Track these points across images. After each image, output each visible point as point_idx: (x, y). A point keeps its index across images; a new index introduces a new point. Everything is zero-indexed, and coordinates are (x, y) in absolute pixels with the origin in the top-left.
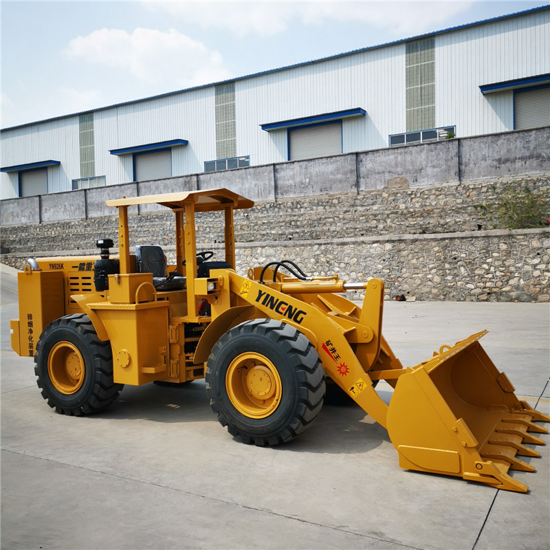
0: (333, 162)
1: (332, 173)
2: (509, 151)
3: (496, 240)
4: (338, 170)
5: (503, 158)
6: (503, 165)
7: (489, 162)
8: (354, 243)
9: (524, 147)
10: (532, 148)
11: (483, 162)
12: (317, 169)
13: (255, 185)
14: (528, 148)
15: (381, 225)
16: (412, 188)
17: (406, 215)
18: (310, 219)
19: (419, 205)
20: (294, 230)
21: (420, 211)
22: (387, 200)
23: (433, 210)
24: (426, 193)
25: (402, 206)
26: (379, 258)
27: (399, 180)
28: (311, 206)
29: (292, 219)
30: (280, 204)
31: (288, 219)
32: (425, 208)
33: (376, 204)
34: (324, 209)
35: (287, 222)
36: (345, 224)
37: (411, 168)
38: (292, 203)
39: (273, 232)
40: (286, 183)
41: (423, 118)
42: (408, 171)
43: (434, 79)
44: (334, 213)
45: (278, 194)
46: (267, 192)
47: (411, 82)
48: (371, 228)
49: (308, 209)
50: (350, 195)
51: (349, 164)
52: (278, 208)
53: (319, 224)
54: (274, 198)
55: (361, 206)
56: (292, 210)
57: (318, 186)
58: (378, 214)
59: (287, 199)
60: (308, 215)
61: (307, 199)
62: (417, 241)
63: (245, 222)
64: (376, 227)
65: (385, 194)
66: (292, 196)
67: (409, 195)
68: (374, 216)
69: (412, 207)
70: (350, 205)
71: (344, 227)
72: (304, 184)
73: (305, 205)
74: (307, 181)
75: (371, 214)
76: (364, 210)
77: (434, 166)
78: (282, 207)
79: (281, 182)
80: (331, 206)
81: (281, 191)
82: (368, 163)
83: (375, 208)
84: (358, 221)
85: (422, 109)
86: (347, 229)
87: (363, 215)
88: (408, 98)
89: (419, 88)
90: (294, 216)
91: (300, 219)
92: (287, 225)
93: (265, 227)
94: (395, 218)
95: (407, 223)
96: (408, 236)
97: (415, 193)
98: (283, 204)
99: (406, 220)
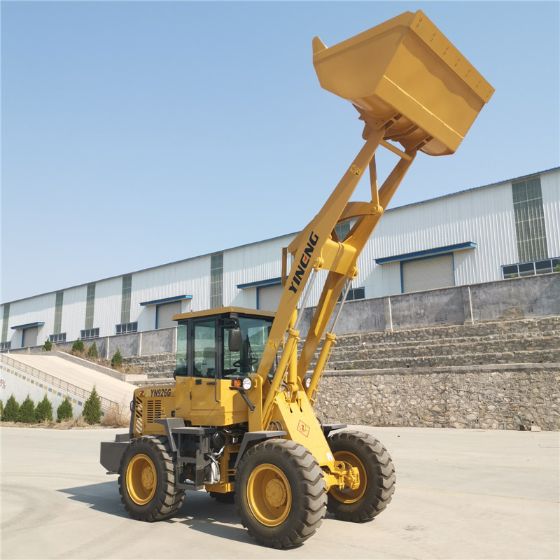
0: (447, 294)
1: (447, 304)
4: (452, 301)
8: (472, 371)
12: (431, 301)
13: (372, 316)
15: (498, 354)
16: (529, 318)
17: (523, 344)
18: (427, 348)
19: (537, 335)
20: (411, 358)
21: (538, 341)
22: (502, 329)
23: (551, 339)
24: (543, 322)
25: (519, 335)
26: (499, 387)
27: (514, 310)
28: (427, 335)
29: (409, 347)
30: (396, 333)
31: (406, 347)
32: (544, 338)
33: (492, 333)
34: (440, 338)
35: (404, 351)
36: (463, 353)
37: (526, 298)
38: (408, 332)
39: (391, 360)
40: (402, 313)
41: (534, 249)
42: (523, 302)
43: (543, 213)
44: (450, 342)
45: (394, 324)
46: (384, 322)
47: (520, 217)
48: (489, 356)
49: (425, 338)
50: (465, 325)
51: (463, 296)
52: (395, 336)
53: (435, 352)
54: (391, 327)
55: (477, 335)
56: (409, 339)
57: (433, 316)
58: (496, 343)
59: (404, 328)
60: (425, 344)
61: (424, 329)
62: (537, 370)
63: (363, 351)
64: (494, 356)
65: (500, 324)
66: (408, 326)
67: (526, 325)
68: (491, 344)
69: (531, 337)
70: (466, 335)
71: (462, 356)
72: (420, 314)
73: (421, 334)
74: (422, 311)
75: (488, 343)
76: (481, 340)
77: (549, 298)
78: (399, 336)
79: (397, 313)
80: (447, 335)
81: (398, 321)
82: (482, 295)
83: (491, 337)
84: (474, 350)
85: (534, 241)
86: (465, 357)
87: (480, 344)
88: (517, 232)
89: (528, 222)
90: (411, 344)
91: (417, 347)
92: (405, 353)
93: (383, 355)
94: (513, 347)
95: (526, 352)
96: (527, 365)
97: (532, 323)
98: (399, 333)
99: (525, 349)
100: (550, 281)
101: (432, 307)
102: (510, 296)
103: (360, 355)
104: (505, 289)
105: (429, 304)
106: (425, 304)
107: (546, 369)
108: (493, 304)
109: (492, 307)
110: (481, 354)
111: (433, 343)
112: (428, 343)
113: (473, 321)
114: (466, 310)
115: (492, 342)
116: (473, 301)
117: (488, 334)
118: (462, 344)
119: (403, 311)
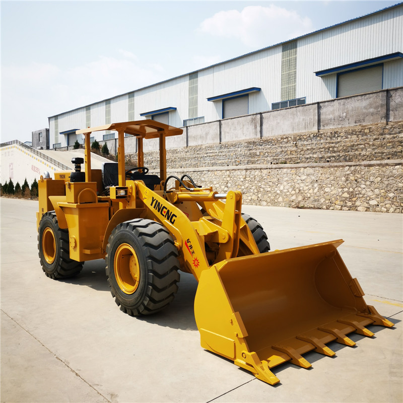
0: (367, 99)
1: (365, 108)
4: (370, 105)
8: (379, 165)
12: (352, 105)
13: (303, 119)
20: (331, 155)
28: (346, 135)
30: (321, 134)
31: (328, 145)
34: (357, 137)
36: (374, 149)
38: (331, 133)
39: (315, 156)
40: (327, 116)
44: (365, 140)
46: (312, 125)
48: (397, 152)
49: (344, 138)
50: (379, 125)
52: (320, 137)
53: (352, 149)
55: (389, 134)
56: (331, 138)
57: (353, 119)
60: (344, 142)
61: (344, 130)
63: (294, 149)
64: (401, 152)
66: (332, 127)
68: (399, 142)
70: (379, 134)
71: (373, 152)
72: (342, 117)
73: (342, 134)
74: (345, 114)
76: (391, 138)
78: (323, 136)
79: (324, 117)
80: (363, 135)
81: (324, 123)
82: (398, 99)
83: (401, 135)
84: (385, 147)
86: (376, 153)
87: (390, 142)
90: (332, 143)
91: (338, 145)
92: (326, 150)
93: (309, 152)
101: (352, 111)
103: (291, 152)
106: (347, 108)
111: (350, 142)
112: (347, 142)
114: (381, 112)
115: (401, 140)
117: (398, 133)
118: (374, 142)
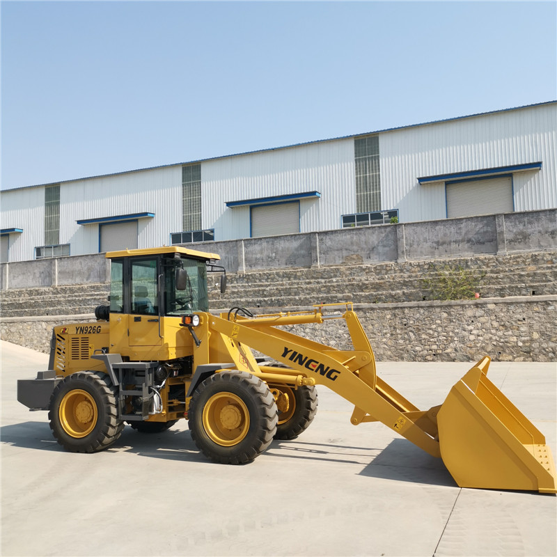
1: (297, 249)
2: (445, 235)
3: (438, 310)
4: (301, 247)
5: (441, 241)
6: (440, 247)
7: (429, 244)
9: (457, 233)
10: (463, 234)
11: (425, 243)
12: (282, 246)
13: (226, 258)
14: (460, 234)
15: (340, 295)
16: (366, 264)
17: (361, 287)
18: (277, 289)
19: (373, 279)
20: (261, 299)
21: (373, 284)
22: (344, 273)
23: (384, 283)
24: (378, 268)
25: (358, 278)
26: (340, 325)
27: (354, 257)
28: (277, 277)
29: (260, 288)
30: (248, 275)
31: (257, 288)
32: (378, 281)
33: (335, 276)
34: (289, 280)
35: (255, 291)
36: (309, 294)
37: (365, 246)
38: (260, 274)
39: (243, 300)
40: (254, 256)
41: (370, 202)
42: (362, 249)
43: (379, 169)
44: (298, 284)
45: (246, 266)
46: (237, 264)
47: (360, 171)
48: (332, 297)
49: (275, 280)
50: (312, 268)
51: (311, 242)
52: (247, 278)
53: (284, 293)
54: (244, 269)
55: (322, 278)
56: (260, 281)
57: (284, 260)
58: (338, 285)
59: (256, 271)
60: (274, 285)
61: (275, 272)
62: (372, 309)
63: (216, 291)
64: (336, 297)
65: (343, 268)
66: (260, 268)
67: (364, 270)
68: (334, 287)
69: (367, 280)
70: (313, 278)
71: (308, 296)
72: (271, 258)
73: (272, 276)
74: (274, 255)
75: (331, 286)
76: (325, 282)
77: (384, 246)
78: (251, 278)
79: (250, 256)
80: (296, 277)
81: (250, 263)
82: (328, 241)
83: (334, 280)
84: (319, 291)
85: (370, 194)
86: (311, 298)
87: (325, 287)
88: (357, 185)
89: (366, 176)
90: (262, 286)
91: (268, 289)
92: (256, 293)
93: (235, 295)
94: (352, 289)
95: (363, 294)
96: (364, 305)
97: (369, 268)
98: (251, 275)
99: (362, 291)
100: (385, 231)
101: (283, 251)
102: (352, 243)
103: (213, 295)
104: (348, 237)
105: (280, 248)
106: (276, 248)
107: (380, 309)
108: (337, 250)
109: (336, 253)
110: (325, 295)
111: (282, 285)
112: (278, 285)
113: (319, 265)
114: (313, 255)
115: (335, 284)
116: (320, 247)
117: (331, 278)
118: (308, 286)
119: (256, 254)
